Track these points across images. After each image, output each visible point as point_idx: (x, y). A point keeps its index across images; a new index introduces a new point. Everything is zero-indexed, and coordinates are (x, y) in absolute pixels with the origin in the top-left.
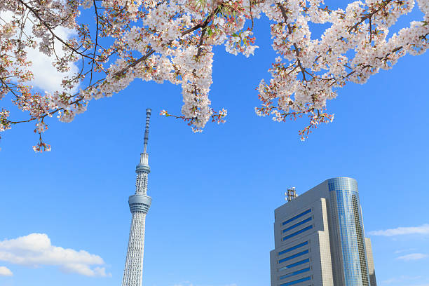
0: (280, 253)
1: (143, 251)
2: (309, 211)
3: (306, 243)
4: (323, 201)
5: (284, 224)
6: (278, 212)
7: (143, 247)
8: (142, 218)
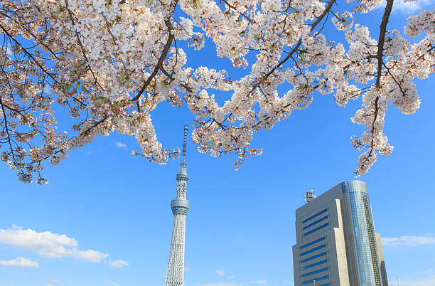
0: (302, 247)
1: (184, 247)
2: (326, 210)
3: (323, 238)
4: (338, 201)
5: (304, 222)
6: (299, 212)
7: (184, 244)
8: (182, 218)
